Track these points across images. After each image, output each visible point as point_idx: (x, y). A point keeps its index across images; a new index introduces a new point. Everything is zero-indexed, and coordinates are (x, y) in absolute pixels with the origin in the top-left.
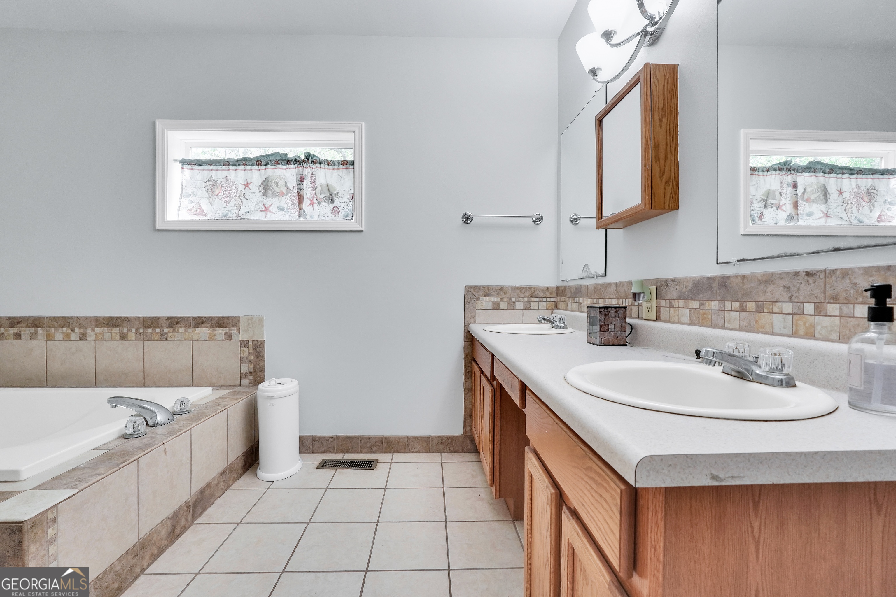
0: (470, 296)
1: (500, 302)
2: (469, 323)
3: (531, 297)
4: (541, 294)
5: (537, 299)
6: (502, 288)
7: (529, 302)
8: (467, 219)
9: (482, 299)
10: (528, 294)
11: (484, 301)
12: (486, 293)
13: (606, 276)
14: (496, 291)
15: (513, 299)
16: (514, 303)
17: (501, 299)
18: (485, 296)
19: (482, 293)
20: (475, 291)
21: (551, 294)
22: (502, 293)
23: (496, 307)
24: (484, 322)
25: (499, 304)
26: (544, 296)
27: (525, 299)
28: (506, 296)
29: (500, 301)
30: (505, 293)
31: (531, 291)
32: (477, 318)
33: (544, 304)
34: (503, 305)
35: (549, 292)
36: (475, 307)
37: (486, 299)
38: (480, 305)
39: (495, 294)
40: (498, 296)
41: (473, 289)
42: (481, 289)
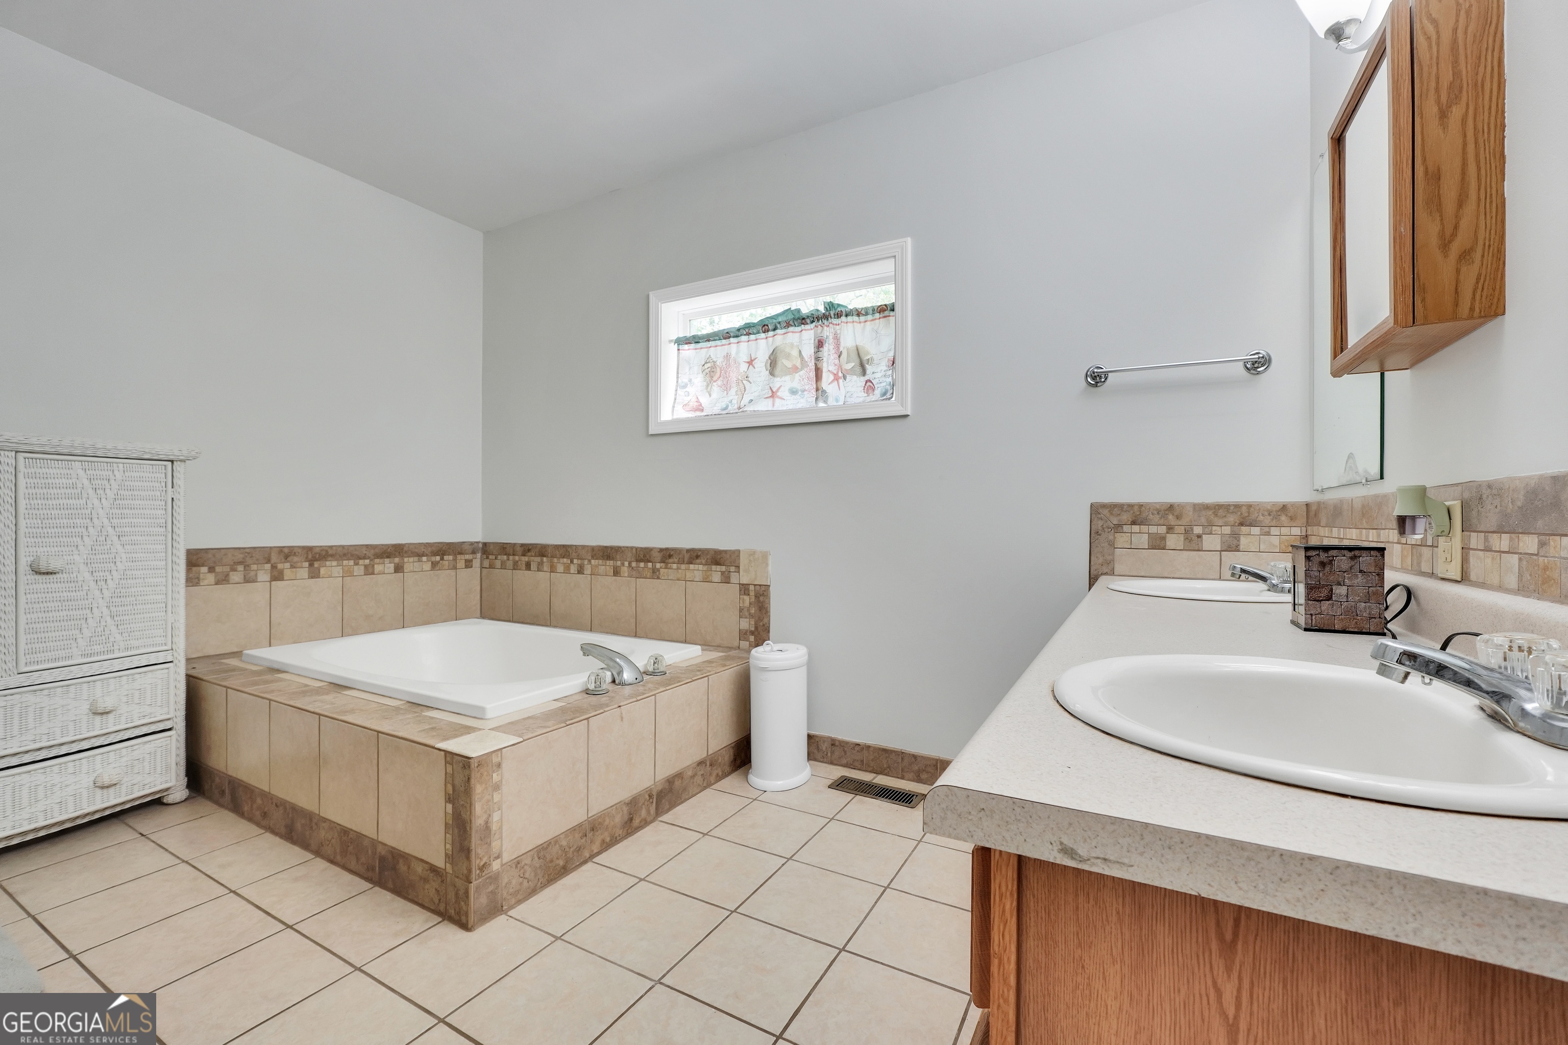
0: (1100, 523)
1: (1167, 535)
2: (1100, 573)
3: (1241, 524)
4: (1267, 520)
5: (1256, 530)
6: (1171, 507)
7: (1236, 536)
8: (1097, 378)
9: (1126, 528)
10: (1232, 519)
11: (1131, 533)
12: (1135, 517)
13: (1382, 477)
14: (1158, 513)
15: (1198, 530)
16: (1199, 536)
17: (1170, 529)
18: (1134, 523)
19: (1126, 517)
20: (1112, 514)
21: (1292, 518)
22: (1170, 517)
23: (1158, 543)
24: (1131, 574)
25: (1163, 538)
26: (1273, 523)
27: (1227, 530)
28: (1180, 523)
29: (1167, 533)
30: (1178, 517)
31: (1241, 514)
32: (1116, 566)
33: (1275, 541)
34: (1173, 540)
35: (1287, 515)
36: (1112, 545)
37: (1136, 528)
38: (1121, 540)
39: (1156, 518)
40: (1161, 522)
41: (1108, 510)
42: (1124, 510)
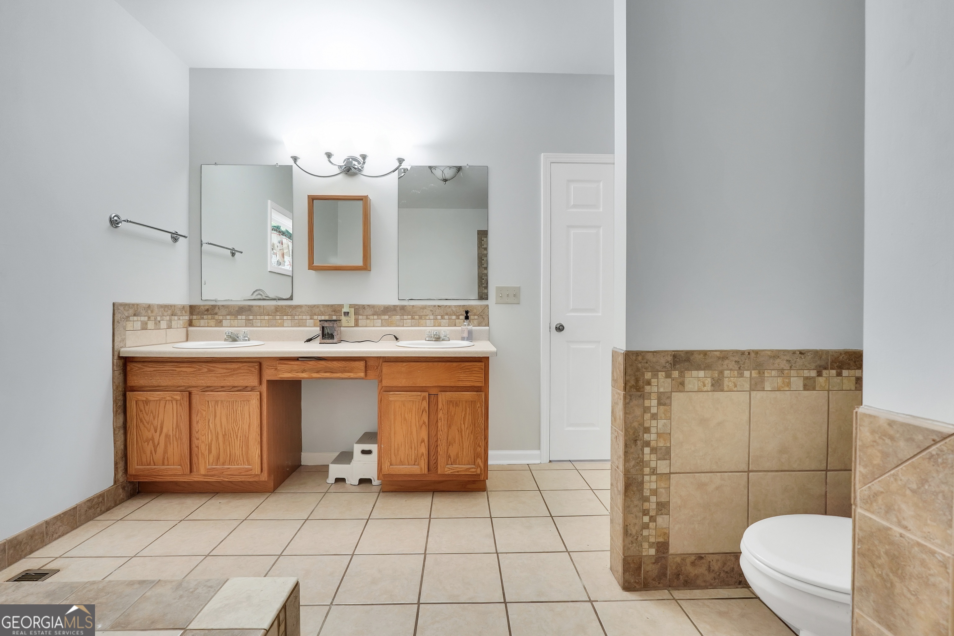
0: (120, 315)
1: (148, 321)
2: (119, 347)
3: (172, 315)
4: (179, 313)
5: (176, 318)
6: (149, 306)
7: (170, 321)
9: (131, 318)
10: (169, 312)
11: (134, 321)
12: (135, 311)
14: (145, 310)
15: (159, 318)
16: (159, 322)
17: (149, 318)
18: (135, 315)
19: (131, 312)
20: (125, 310)
21: (186, 312)
22: (149, 311)
23: (144, 327)
24: (134, 346)
25: (146, 324)
26: (181, 315)
27: (168, 318)
28: (153, 315)
29: (148, 320)
30: (152, 312)
31: (172, 310)
32: (127, 341)
33: (181, 322)
34: (151, 325)
35: (184, 311)
36: (125, 328)
37: (135, 318)
38: (129, 325)
39: (143, 312)
40: (146, 315)
41: (123, 307)
42: (130, 307)
